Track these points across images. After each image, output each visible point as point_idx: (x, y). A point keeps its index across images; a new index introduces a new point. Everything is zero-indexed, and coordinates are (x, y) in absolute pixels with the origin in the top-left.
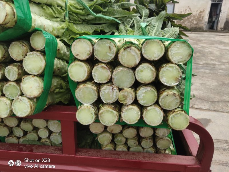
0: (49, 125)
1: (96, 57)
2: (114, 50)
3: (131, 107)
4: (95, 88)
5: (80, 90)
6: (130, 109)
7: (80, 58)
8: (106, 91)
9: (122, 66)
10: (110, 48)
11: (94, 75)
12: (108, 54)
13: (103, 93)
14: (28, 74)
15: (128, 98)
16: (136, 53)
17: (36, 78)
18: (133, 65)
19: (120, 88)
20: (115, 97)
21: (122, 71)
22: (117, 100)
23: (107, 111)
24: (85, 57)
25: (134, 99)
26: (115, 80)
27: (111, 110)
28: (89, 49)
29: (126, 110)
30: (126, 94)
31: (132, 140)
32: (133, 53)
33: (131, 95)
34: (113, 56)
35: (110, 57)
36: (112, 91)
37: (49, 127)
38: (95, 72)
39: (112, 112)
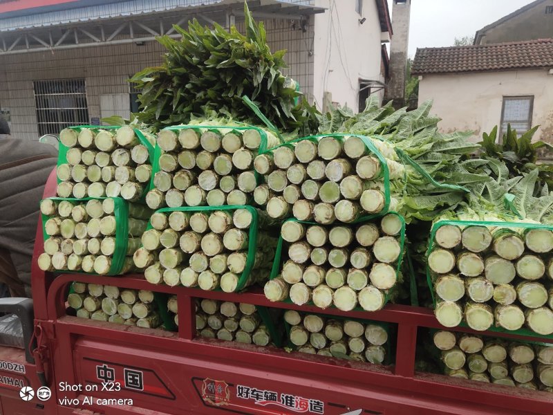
0: (368, 333)
1: (464, 245)
2: (490, 239)
3: (511, 307)
4: (463, 282)
5: (444, 283)
6: (509, 310)
7: (446, 247)
8: (478, 287)
9: (499, 257)
10: (484, 236)
11: (462, 266)
12: (481, 242)
13: (473, 288)
14: (378, 262)
15: (507, 297)
16: (518, 243)
17: (389, 266)
18: (514, 257)
19: (495, 283)
20: (488, 294)
21: (499, 263)
22: (492, 299)
23: (479, 311)
24: (451, 245)
25: (515, 299)
26: (489, 273)
27: (484, 310)
28: (457, 237)
29: (505, 312)
30: (504, 291)
31: (499, 367)
32: (515, 243)
33: (511, 293)
34: (488, 246)
35: (484, 246)
36: (484, 286)
37: (366, 336)
38: (462, 263)
39: (485, 312)
